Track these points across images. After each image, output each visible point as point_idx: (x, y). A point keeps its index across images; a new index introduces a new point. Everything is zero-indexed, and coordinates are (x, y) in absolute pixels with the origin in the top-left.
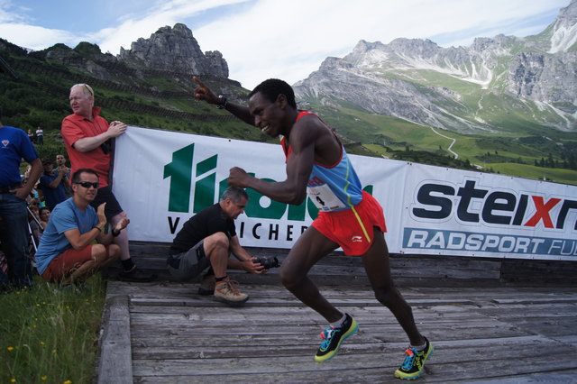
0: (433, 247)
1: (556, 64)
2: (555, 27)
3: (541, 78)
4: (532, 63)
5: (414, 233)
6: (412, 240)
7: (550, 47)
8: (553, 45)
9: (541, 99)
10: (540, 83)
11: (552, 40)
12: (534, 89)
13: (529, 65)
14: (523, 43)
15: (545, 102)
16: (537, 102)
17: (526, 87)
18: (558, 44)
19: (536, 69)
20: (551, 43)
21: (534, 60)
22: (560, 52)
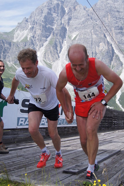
0: (27, 125)
1: (16, 47)
2: (16, 31)
3: (10, 52)
4: (6, 45)
5: (21, 119)
6: (20, 122)
7: (14, 39)
8: (15, 38)
9: (9, 61)
10: (9, 54)
11: (14, 36)
12: (7, 57)
13: (4, 45)
14: (2, 35)
15: (11, 63)
16: (8, 63)
17: (3, 55)
18: (17, 38)
19: (8, 48)
20: (14, 37)
21: (7, 43)
22: (18, 42)
